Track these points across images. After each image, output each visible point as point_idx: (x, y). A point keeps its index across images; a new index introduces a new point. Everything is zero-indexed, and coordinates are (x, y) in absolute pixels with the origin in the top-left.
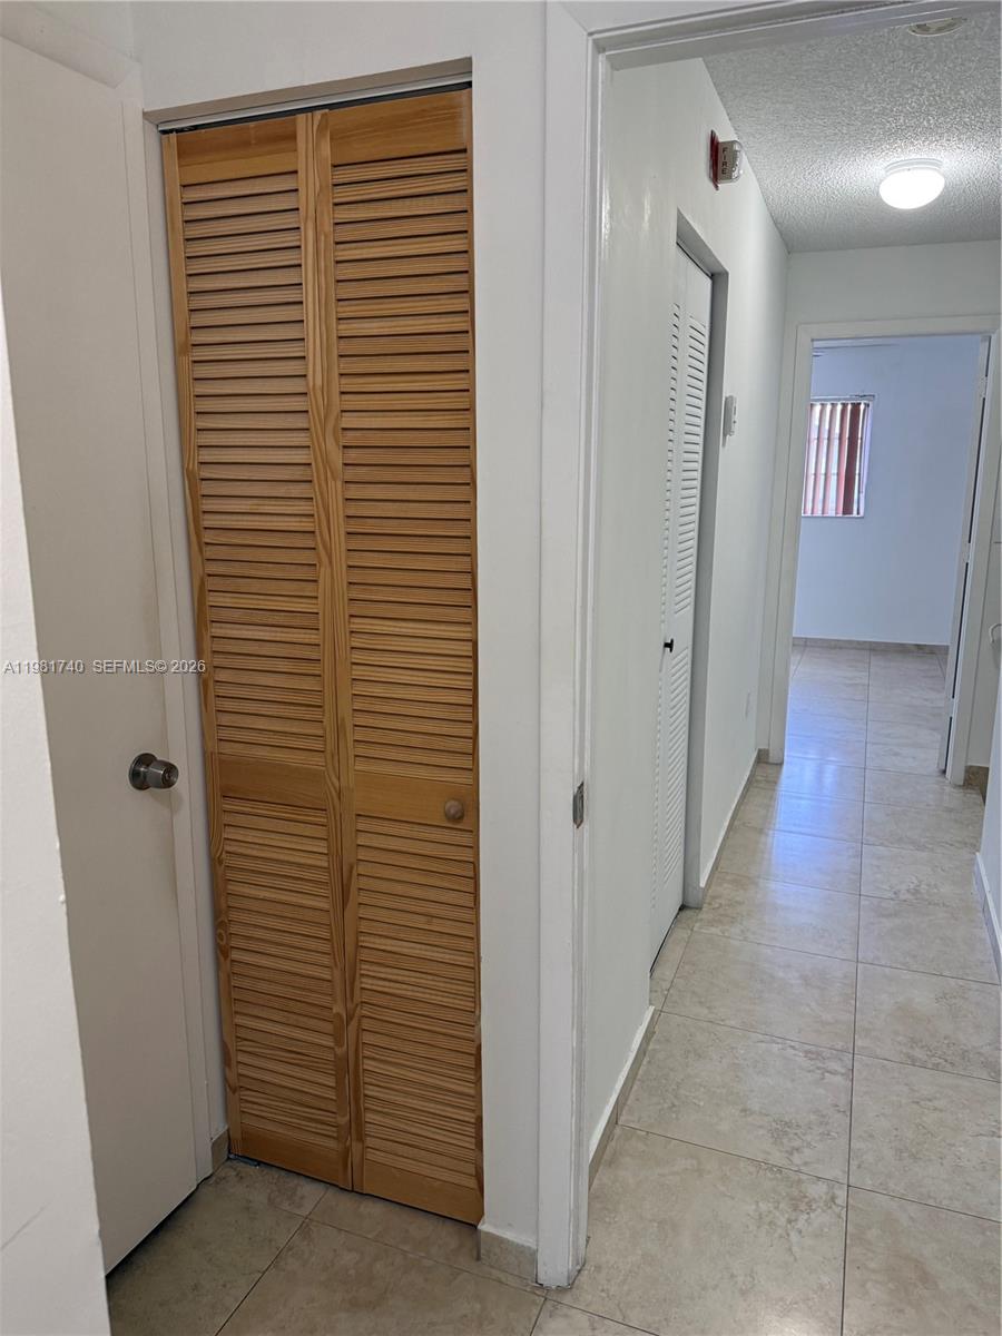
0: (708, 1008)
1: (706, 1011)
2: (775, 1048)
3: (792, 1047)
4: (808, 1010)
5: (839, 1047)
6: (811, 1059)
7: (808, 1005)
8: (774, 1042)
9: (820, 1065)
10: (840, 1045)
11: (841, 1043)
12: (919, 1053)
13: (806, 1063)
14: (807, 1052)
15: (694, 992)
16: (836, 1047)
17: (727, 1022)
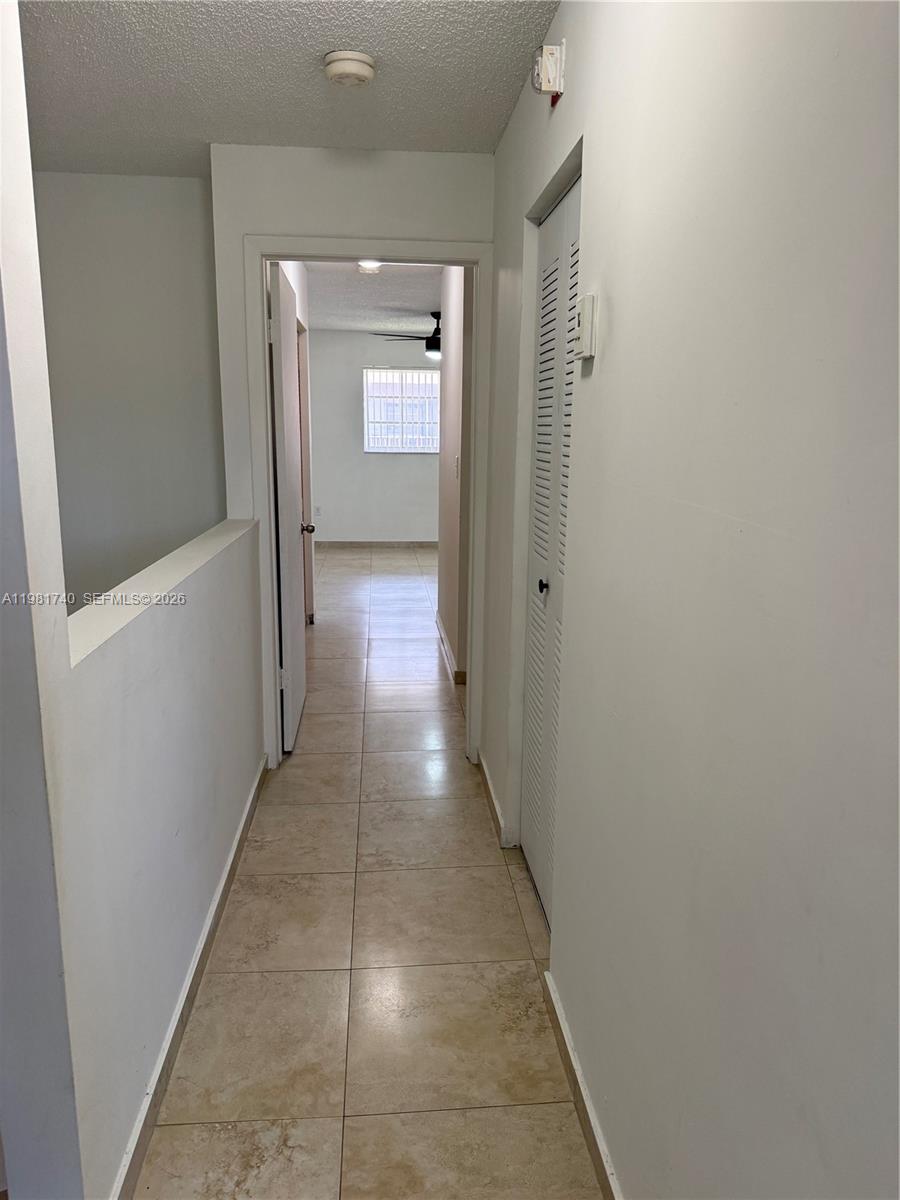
0: (474, 878)
1: (475, 875)
2: (413, 861)
3: (401, 865)
4: (394, 899)
5: (366, 874)
6: (386, 860)
7: (395, 903)
8: (415, 865)
9: (380, 858)
10: (366, 876)
11: (366, 877)
12: (306, 884)
13: (390, 857)
14: (390, 865)
15: (492, 887)
16: (369, 874)
17: (454, 870)
